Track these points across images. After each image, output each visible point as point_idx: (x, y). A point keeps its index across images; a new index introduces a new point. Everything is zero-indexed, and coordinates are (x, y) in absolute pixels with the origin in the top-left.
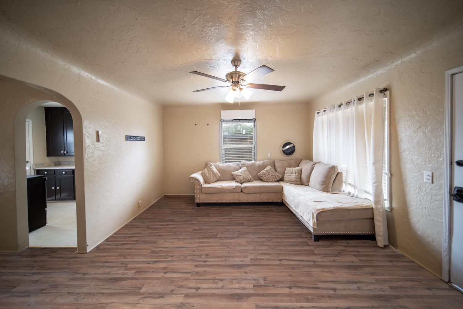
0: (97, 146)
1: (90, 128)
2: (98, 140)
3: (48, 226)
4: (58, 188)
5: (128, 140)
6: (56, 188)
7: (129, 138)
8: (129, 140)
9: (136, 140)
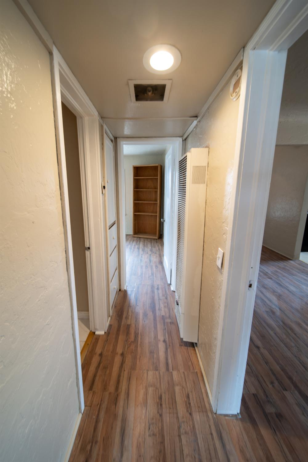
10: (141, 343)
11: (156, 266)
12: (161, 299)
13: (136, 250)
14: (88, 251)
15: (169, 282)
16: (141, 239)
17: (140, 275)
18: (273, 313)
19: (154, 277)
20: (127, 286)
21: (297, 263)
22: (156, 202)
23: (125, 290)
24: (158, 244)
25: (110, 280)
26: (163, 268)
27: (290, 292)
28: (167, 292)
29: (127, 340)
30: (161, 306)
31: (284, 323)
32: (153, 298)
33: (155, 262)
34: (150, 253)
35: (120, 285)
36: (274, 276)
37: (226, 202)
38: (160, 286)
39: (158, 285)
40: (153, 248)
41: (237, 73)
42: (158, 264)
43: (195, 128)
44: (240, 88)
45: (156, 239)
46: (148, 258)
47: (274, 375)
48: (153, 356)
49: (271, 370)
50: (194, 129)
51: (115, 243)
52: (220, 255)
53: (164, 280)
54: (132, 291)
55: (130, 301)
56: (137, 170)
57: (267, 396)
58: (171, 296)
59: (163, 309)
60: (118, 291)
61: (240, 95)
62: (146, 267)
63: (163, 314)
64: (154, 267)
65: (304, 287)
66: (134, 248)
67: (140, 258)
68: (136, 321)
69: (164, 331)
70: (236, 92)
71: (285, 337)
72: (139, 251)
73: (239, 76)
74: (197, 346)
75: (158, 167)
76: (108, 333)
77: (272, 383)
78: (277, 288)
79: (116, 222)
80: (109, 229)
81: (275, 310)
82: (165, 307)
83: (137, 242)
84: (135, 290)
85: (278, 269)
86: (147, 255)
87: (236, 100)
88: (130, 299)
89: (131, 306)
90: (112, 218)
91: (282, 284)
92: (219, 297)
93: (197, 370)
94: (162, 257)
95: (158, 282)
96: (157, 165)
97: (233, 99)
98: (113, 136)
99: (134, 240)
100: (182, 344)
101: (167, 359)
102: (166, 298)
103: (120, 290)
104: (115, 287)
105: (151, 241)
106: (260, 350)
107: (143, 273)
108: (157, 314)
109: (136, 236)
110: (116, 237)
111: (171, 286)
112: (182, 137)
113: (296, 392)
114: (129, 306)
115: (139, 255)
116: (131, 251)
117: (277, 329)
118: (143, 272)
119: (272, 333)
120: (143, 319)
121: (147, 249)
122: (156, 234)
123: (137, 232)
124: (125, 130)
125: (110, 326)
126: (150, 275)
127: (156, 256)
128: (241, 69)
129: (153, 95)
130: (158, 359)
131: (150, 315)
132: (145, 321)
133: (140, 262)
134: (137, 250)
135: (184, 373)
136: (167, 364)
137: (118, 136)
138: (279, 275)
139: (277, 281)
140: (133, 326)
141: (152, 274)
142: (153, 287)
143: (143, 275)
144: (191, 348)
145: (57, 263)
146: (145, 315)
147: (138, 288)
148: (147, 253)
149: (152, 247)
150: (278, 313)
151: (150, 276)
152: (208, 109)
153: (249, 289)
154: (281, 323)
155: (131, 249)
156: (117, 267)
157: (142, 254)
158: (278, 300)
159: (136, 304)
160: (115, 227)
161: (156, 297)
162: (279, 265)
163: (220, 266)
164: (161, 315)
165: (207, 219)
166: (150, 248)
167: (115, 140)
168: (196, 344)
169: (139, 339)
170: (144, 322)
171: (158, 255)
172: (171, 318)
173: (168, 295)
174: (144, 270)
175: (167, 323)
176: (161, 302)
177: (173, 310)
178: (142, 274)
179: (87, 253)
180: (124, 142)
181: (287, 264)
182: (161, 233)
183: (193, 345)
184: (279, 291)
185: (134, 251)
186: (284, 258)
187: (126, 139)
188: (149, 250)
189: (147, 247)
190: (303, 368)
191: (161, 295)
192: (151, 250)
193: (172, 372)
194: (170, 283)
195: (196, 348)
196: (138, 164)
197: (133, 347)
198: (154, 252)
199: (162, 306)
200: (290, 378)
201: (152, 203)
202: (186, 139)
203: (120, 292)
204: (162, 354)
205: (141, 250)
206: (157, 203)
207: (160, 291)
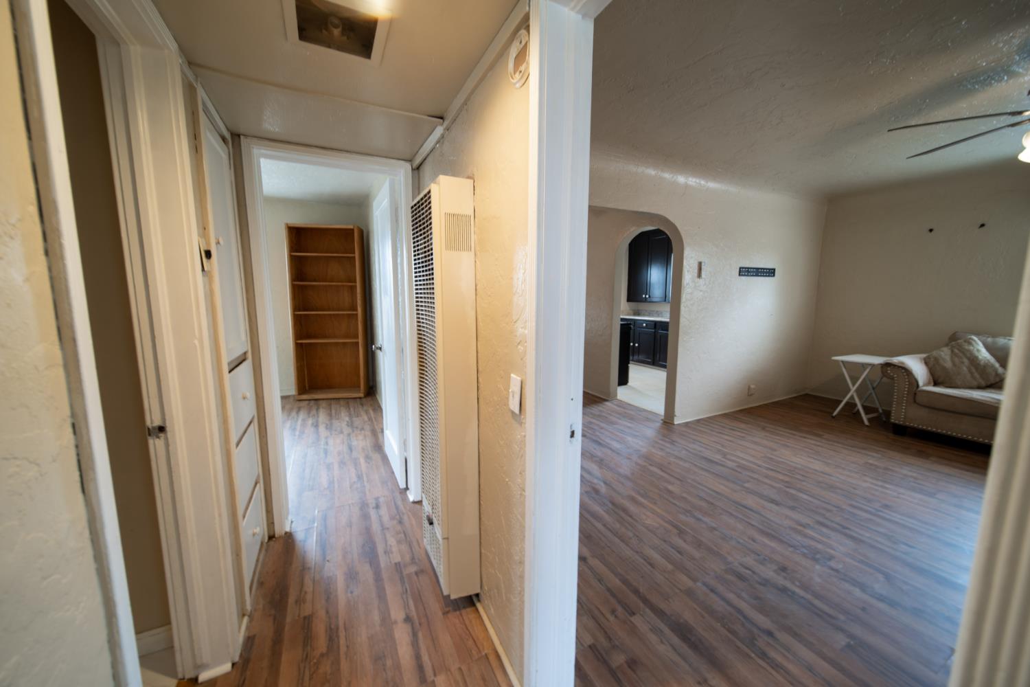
0: (697, 285)
1: (692, 257)
2: (699, 275)
3: (630, 386)
4: (637, 345)
5: (742, 275)
6: (634, 345)
7: (745, 272)
8: (745, 275)
9: (757, 275)
10: (348, 647)
11: (367, 458)
12: (388, 529)
13: (310, 430)
14: (158, 437)
15: (402, 485)
16: (321, 402)
17: (326, 486)
18: (597, 491)
19: (365, 483)
20: (292, 522)
21: (615, 405)
22: (355, 312)
23: (286, 533)
24: (365, 408)
25: (240, 512)
26: (385, 459)
27: (613, 451)
28: (401, 507)
29: (307, 656)
30: (389, 543)
31: (613, 503)
32: (367, 532)
33: (363, 449)
34: (347, 430)
35: (271, 523)
36: (589, 431)
37: (518, 279)
38: (382, 500)
39: (377, 499)
40: (354, 419)
41: (520, 36)
42: (370, 451)
43: (438, 142)
44: (528, 64)
45: (360, 398)
46: (343, 443)
47: (613, 595)
48: (384, 665)
49: (609, 590)
50: (436, 145)
51: (249, 411)
52: (515, 388)
53: (389, 484)
54: (308, 530)
55: (304, 558)
56: (299, 237)
57: (610, 639)
58: (410, 514)
59: (395, 549)
60: (266, 541)
61: (529, 75)
62: (342, 463)
63: (397, 558)
64: (362, 461)
65: (629, 439)
66: (304, 425)
67: (322, 446)
68: (328, 599)
69: (404, 596)
70: (521, 72)
71: (618, 526)
72: (317, 432)
73: (523, 43)
74: (479, 601)
75: (353, 233)
76: (242, 665)
77: (613, 612)
78: (595, 449)
79: (249, 355)
80: (230, 372)
81: (598, 487)
82: (399, 542)
83: (309, 413)
84: (316, 525)
85: (592, 418)
86: (341, 436)
87: (521, 86)
88: (305, 552)
89: (309, 568)
90: (235, 344)
91: (601, 442)
92: (520, 473)
93: (486, 651)
94: (380, 435)
95: (378, 491)
96: (352, 227)
97: (515, 84)
98: (228, 129)
99: (299, 409)
100: (447, 609)
101: (418, 657)
102: (400, 522)
103: (271, 537)
104: (257, 530)
105: (348, 403)
106: (587, 563)
107: (335, 479)
108: (383, 565)
109: (304, 397)
110: (250, 394)
111: (408, 492)
112: (410, 161)
113: (648, 610)
114: (304, 568)
115: (318, 439)
116: (295, 435)
117: (606, 517)
118: (333, 477)
119: (599, 525)
120: (348, 587)
121: (340, 422)
122: (359, 387)
123: (307, 388)
124: (265, 118)
125: (249, 641)
126: (355, 479)
127: (365, 436)
128: (528, 28)
129: (345, 38)
130: (397, 666)
131: (366, 572)
132: (352, 592)
133: (322, 455)
134: (312, 429)
135: (460, 669)
136: (420, 668)
137: (242, 131)
138: (596, 427)
139: (594, 438)
140: (322, 613)
141: (360, 477)
142: (364, 506)
143: (336, 486)
144: (469, 610)
145: (38, 465)
146: (352, 576)
147: (325, 519)
148: (342, 432)
149: (350, 416)
150: (603, 489)
151: (354, 482)
152: (465, 103)
153: (570, 441)
154: (610, 505)
155: (294, 429)
156: (258, 476)
157: (327, 438)
158: (600, 468)
159: (324, 559)
160: (246, 368)
161: (376, 527)
162: (593, 411)
163: (517, 411)
164: (393, 562)
165: (480, 324)
166: (347, 419)
167: (234, 140)
168: (477, 595)
169: (342, 641)
170: (349, 595)
171: (368, 433)
172: (417, 561)
173: (403, 514)
174: (336, 472)
175: (409, 576)
176: (388, 535)
177: (420, 541)
178: (331, 482)
179: (156, 445)
180: (263, 151)
181: (603, 408)
182: (371, 384)
183: (470, 601)
184: (599, 454)
185: (302, 432)
186: (596, 399)
187: (267, 143)
188: (344, 425)
189: (338, 419)
190: (649, 567)
191: (386, 519)
192: (349, 424)
193: (433, 681)
194: (405, 486)
195: (478, 605)
196: (299, 220)
197: (326, 667)
198: (357, 428)
199: (392, 541)
200: (636, 592)
201: (343, 315)
202: (418, 168)
203: (272, 543)
204: (404, 651)
205: (322, 428)
206: (357, 315)
207: (384, 511)
